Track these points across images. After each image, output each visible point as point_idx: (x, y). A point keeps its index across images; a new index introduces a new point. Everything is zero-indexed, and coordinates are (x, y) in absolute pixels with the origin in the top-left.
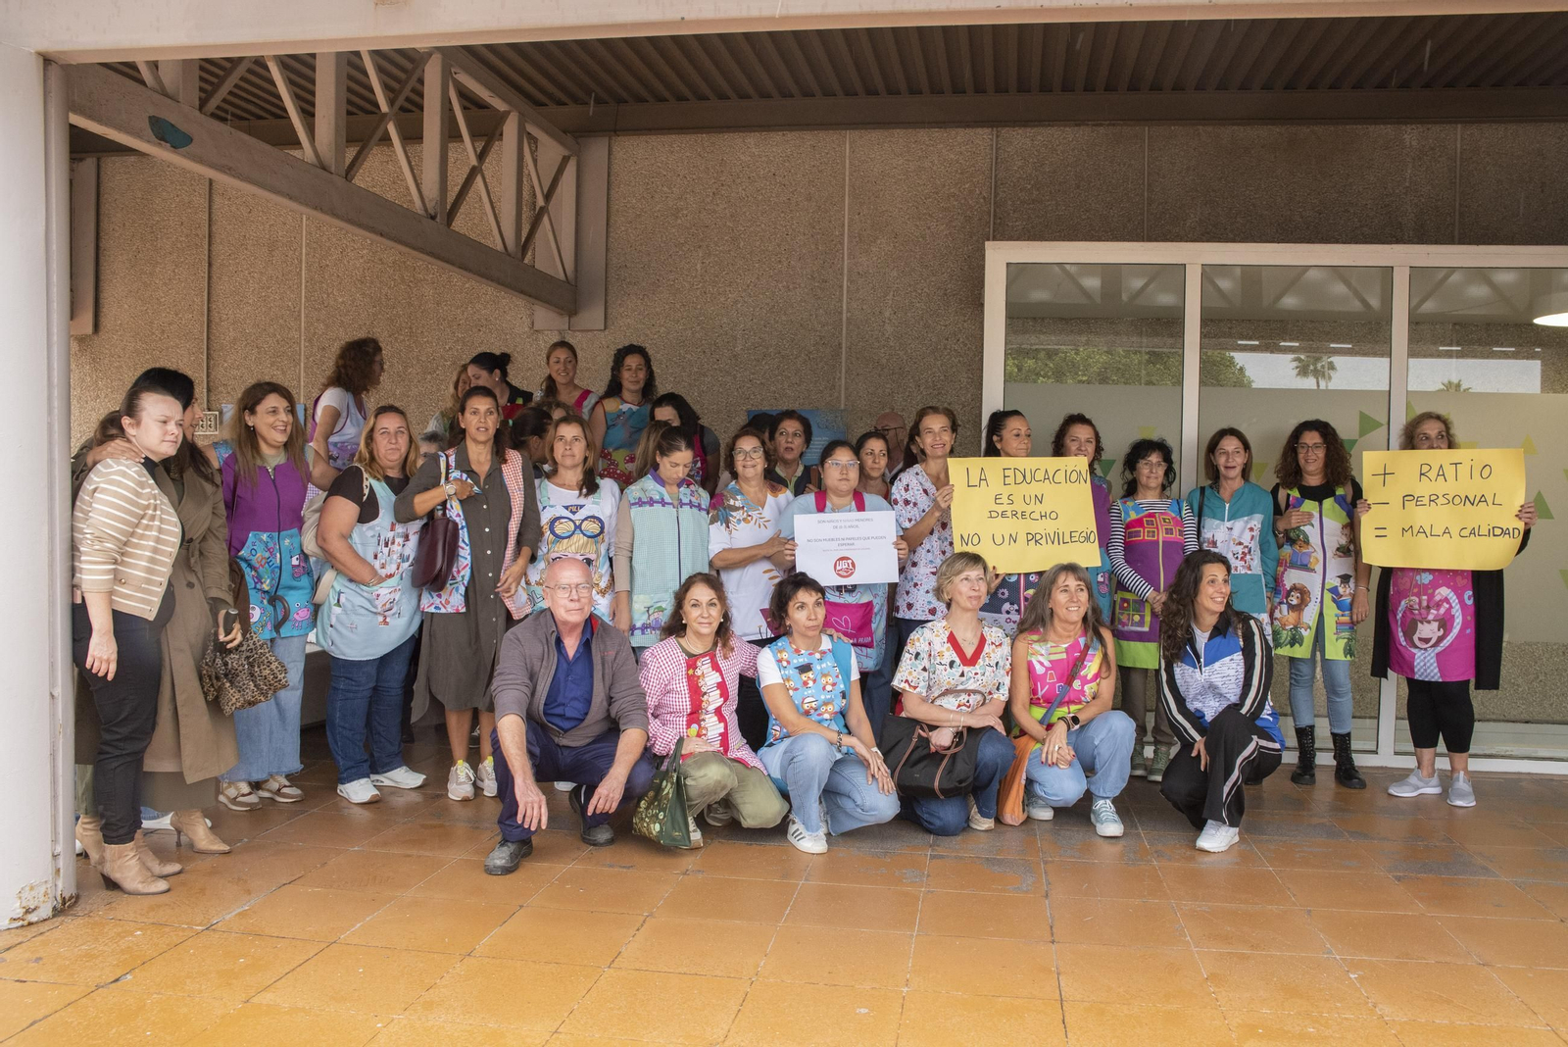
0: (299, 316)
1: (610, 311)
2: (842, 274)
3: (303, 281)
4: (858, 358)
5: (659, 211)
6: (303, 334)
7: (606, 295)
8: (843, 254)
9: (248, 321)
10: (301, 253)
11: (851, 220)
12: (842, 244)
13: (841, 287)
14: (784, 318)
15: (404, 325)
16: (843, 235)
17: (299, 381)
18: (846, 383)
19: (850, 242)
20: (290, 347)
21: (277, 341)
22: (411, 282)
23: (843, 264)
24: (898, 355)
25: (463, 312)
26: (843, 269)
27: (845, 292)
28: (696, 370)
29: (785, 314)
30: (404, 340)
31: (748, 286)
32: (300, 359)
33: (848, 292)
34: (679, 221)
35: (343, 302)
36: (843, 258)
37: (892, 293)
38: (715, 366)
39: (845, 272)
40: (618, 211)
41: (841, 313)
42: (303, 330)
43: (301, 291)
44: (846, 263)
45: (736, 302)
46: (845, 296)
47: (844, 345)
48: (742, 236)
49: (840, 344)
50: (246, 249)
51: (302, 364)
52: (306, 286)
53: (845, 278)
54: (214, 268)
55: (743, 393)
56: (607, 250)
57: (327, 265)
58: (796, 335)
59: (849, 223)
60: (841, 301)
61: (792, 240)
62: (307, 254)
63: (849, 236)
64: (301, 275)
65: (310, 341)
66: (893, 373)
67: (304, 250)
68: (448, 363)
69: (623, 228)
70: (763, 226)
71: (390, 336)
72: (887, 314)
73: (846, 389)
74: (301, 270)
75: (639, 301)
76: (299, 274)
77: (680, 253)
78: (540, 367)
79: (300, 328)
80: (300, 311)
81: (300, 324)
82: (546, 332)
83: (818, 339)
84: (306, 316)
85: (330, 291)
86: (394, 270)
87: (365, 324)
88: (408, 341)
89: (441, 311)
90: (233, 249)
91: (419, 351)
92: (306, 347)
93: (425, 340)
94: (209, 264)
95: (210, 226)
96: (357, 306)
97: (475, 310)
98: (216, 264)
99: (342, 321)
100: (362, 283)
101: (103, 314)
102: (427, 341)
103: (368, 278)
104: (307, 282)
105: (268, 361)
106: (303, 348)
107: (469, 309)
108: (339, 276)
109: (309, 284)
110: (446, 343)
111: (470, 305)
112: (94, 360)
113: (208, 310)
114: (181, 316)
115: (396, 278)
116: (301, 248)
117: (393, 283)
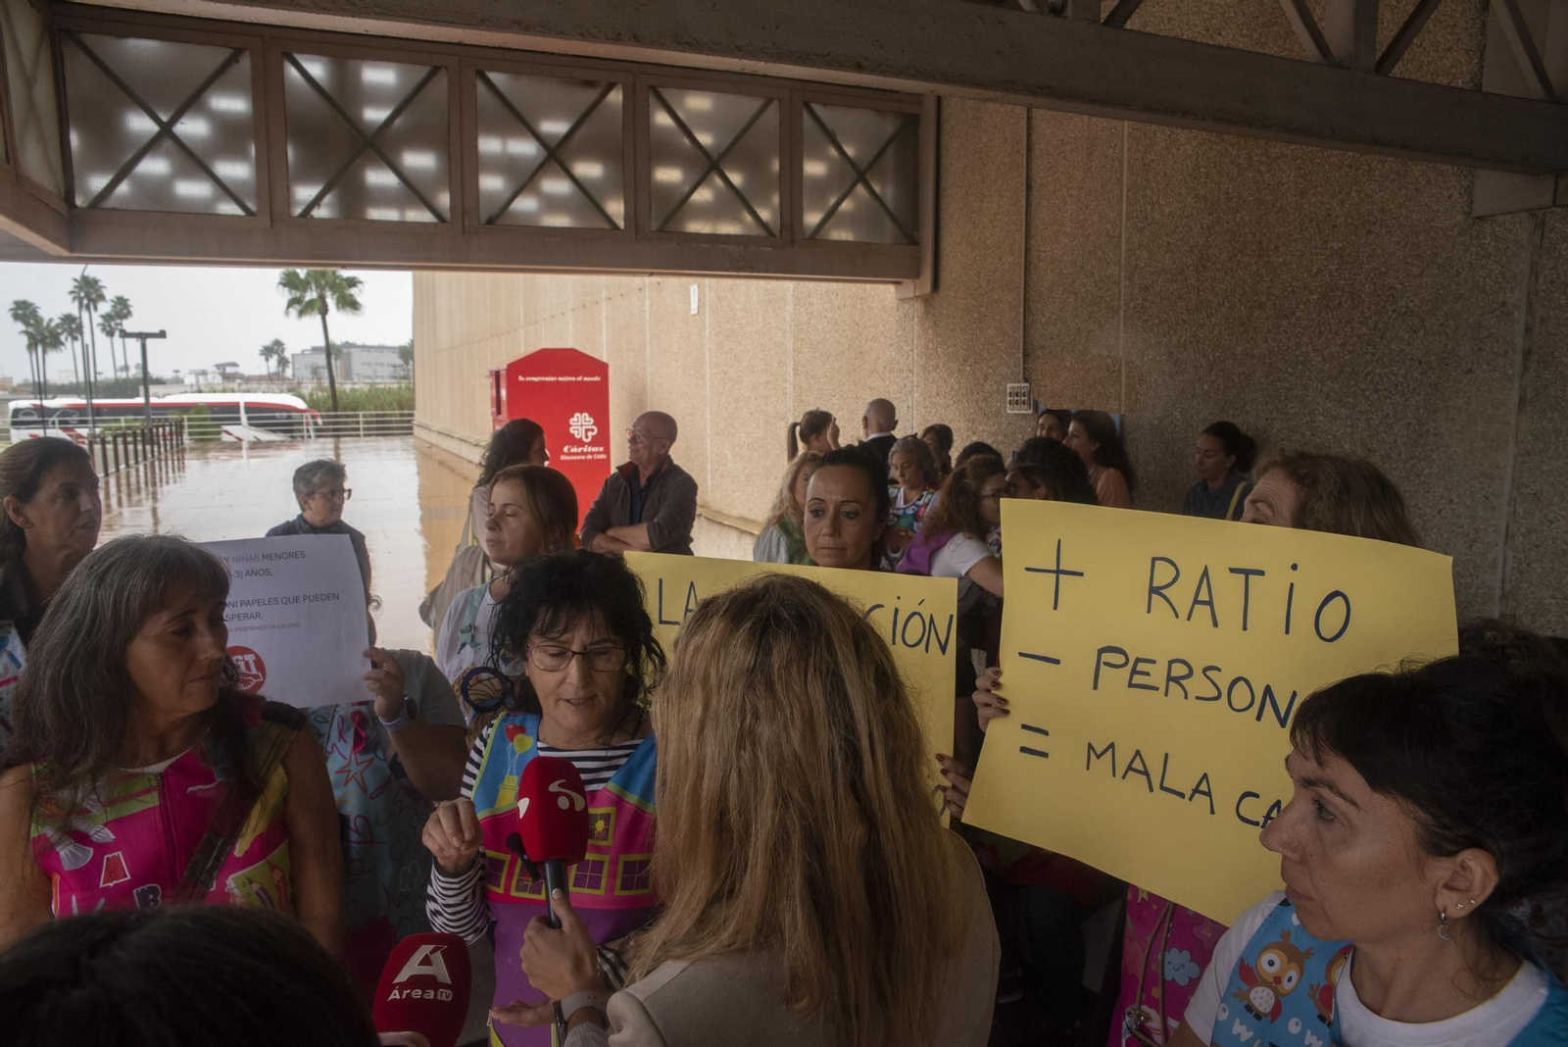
0: (1119, 242)
3: (1125, 190)
6: (1123, 268)
9: (1065, 258)
10: (1122, 149)
15: (1250, 238)
20: (1109, 289)
21: (1095, 282)
25: (1342, 202)
30: (1249, 264)
32: (1119, 306)
35: (1171, 214)
42: (1123, 263)
43: (1121, 206)
51: (1122, 315)
52: (1127, 197)
54: (1034, 192)
62: (1129, 149)
64: (1122, 182)
65: (1130, 277)
68: (1315, 297)
71: (1230, 259)
74: (1121, 175)
76: (1120, 181)
78: (1484, 291)
79: (1119, 260)
80: (1120, 236)
81: (1120, 255)
84: (1127, 243)
85: (1155, 198)
86: (1238, 150)
87: (1198, 243)
88: (1256, 263)
89: (1307, 206)
90: (1051, 160)
91: (1271, 280)
92: (1126, 288)
93: (1281, 260)
94: (1029, 187)
95: (1029, 135)
96: (1187, 217)
97: (1363, 195)
98: (1036, 185)
99: (1169, 243)
100: (1195, 178)
101: (942, 268)
102: (1284, 261)
103: (1203, 169)
104: (1129, 190)
105: (1085, 312)
106: (1123, 291)
107: (1354, 194)
108: (1165, 173)
109: (1130, 194)
110: (1312, 261)
111: (1355, 187)
112: (935, 323)
113: (1027, 250)
114: (1003, 260)
115: (1241, 161)
116: (1122, 142)
117: (1236, 170)
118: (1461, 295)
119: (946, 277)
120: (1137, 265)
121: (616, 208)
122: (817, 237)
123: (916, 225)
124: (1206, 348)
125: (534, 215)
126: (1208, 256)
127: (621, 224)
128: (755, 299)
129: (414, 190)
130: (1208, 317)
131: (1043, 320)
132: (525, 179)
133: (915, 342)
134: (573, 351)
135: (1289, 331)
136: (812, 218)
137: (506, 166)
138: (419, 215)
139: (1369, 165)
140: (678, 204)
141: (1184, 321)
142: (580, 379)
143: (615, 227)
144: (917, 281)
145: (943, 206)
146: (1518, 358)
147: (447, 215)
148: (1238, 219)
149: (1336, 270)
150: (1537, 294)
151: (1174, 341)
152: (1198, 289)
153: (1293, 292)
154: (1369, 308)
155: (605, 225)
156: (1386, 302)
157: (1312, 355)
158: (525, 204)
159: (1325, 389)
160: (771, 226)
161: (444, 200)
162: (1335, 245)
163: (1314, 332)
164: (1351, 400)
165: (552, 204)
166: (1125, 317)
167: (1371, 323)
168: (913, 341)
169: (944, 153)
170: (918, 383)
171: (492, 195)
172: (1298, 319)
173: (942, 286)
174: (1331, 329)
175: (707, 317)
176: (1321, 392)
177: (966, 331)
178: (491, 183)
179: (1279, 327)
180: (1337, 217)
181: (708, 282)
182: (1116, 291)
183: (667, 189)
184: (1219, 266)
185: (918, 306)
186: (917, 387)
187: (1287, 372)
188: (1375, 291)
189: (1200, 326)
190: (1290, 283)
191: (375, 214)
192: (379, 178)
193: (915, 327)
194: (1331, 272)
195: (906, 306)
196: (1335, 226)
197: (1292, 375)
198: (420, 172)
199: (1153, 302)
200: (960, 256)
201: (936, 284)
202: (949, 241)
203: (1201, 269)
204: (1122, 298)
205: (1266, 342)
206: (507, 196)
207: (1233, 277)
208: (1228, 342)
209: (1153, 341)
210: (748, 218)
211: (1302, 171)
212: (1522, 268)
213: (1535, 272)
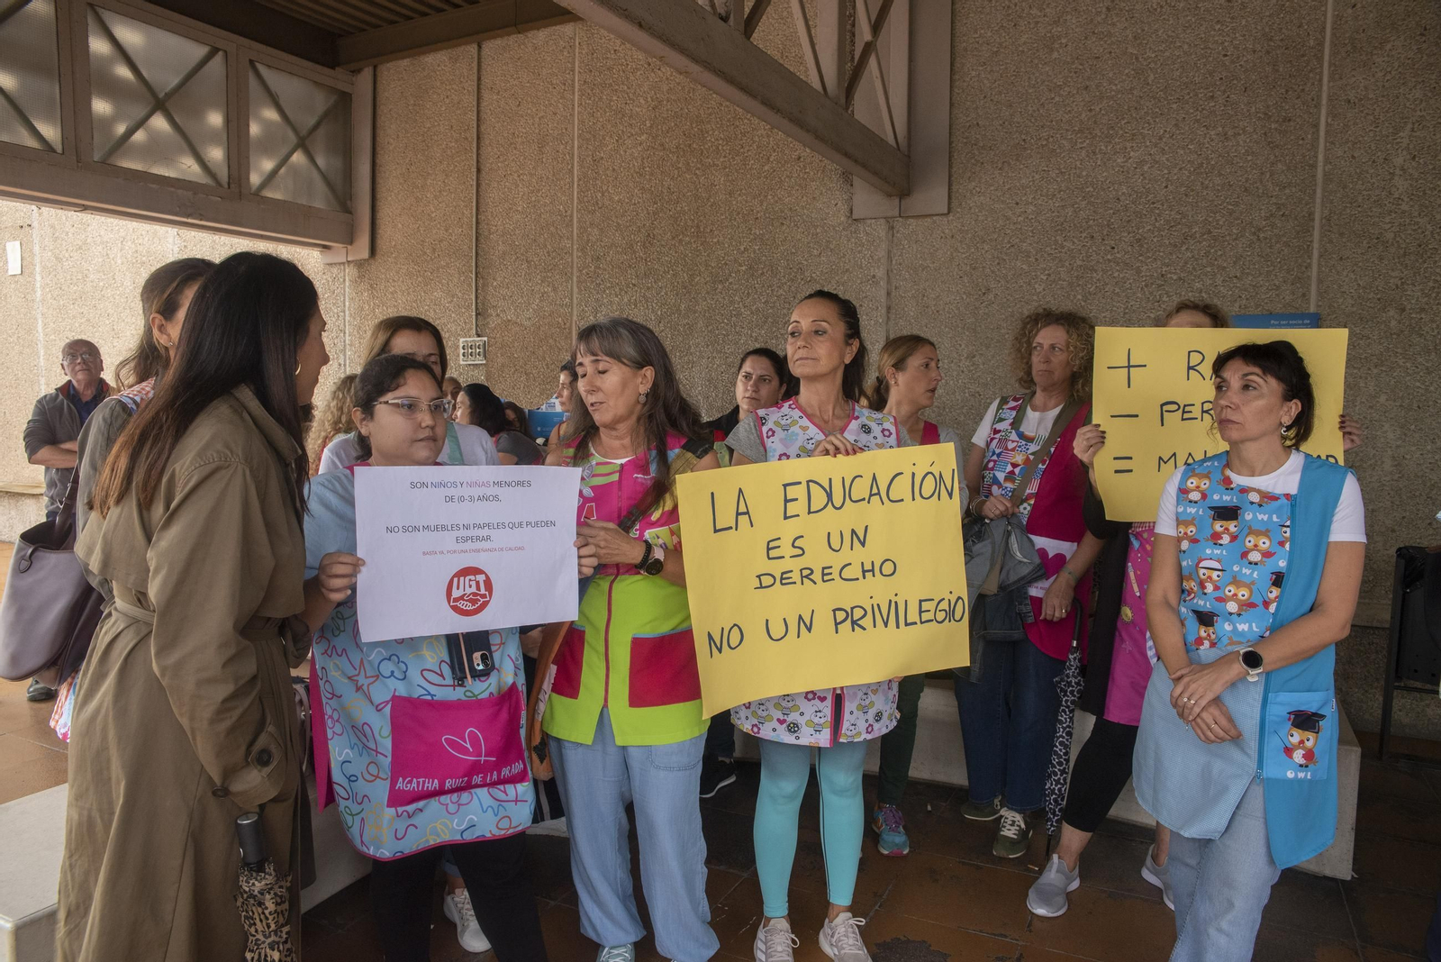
0: (571, 220)
1: (954, 188)
2: (1318, 106)
3: (576, 179)
4: (1342, 234)
5: (1025, 43)
6: (575, 242)
7: (950, 166)
8: (1321, 74)
9: (517, 232)
10: (573, 147)
11: (1338, 18)
12: (1320, 60)
13: (1316, 126)
14: (1218, 181)
15: (690, 223)
16: (1321, 44)
17: (571, 299)
18: (1319, 271)
19: (1334, 54)
20: (562, 259)
21: (548, 252)
22: (699, 169)
23: (1320, 90)
24: (1417, 223)
25: (762, 202)
26: (1319, 97)
27: (1322, 134)
28: (1079, 263)
29: (1220, 175)
30: (690, 242)
31: (1161, 139)
32: (572, 273)
33: (1327, 132)
34: (1055, 55)
35: (619, 201)
36: (1321, 80)
37: (1409, 126)
38: (1109, 257)
39: (1324, 101)
40: (966, 50)
41: (1314, 166)
42: (575, 238)
43: (573, 192)
44: (1325, 88)
45: (1141, 163)
46: (1322, 141)
47: (1317, 216)
48: (1152, 65)
49: (1311, 214)
50: (515, 148)
51: (575, 279)
52: (578, 185)
53: (1324, 112)
54: (483, 174)
55: (1151, 293)
56: (952, 105)
57: (602, 158)
58: (1237, 204)
59: (1334, 23)
60: (1314, 146)
61: (1233, 62)
62: (579, 147)
63: (1333, 44)
64: (573, 174)
65: (582, 250)
66: (1405, 254)
67: (576, 142)
68: (743, 268)
69: (974, 73)
70: (1186, 47)
71: (673, 238)
72: (1399, 161)
73: (1320, 281)
74: (572, 167)
75: (997, 172)
76: (571, 171)
77: (1057, 99)
78: (861, 268)
79: (572, 236)
80: (571, 216)
81: (572, 232)
82: (869, 221)
83: (1274, 209)
84: (579, 222)
85: (605, 188)
86: (678, 157)
87: (644, 225)
88: (695, 242)
89: (734, 203)
90: (501, 149)
91: (708, 255)
92: (578, 257)
93: (715, 240)
94: (479, 171)
95: (478, 126)
96: (635, 204)
97: (776, 199)
98: (485, 170)
99: (618, 224)
100: (641, 175)
101: (379, 236)
102: (718, 241)
103: (647, 169)
104: (580, 180)
105: (539, 277)
106: (575, 260)
107: (770, 197)
108: (614, 170)
109: (581, 182)
110: (740, 242)
111: (770, 193)
112: (371, 286)
113: (477, 223)
114: (450, 231)
115: (680, 166)
116: (573, 140)
117: (676, 172)
118: (847, 270)
119: (382, 244)
120: (588, 240)
123: (350, 195)
124: (654, 305)
126: (654, 235)
128: (119, 262)
130: (655, 282)
131: (495, 284)
133: (347, 304)
135: (724, 292)
139: (780, 178)
141: (634, 285)
144: (349, 247)
145: (379, 180)
146: (884, 311)
148: (679, 209)
149: (759, 249)
150: (892, 271)
151: (626, 300)
152: (646, 260)
153: (726, 264)
154: (784, 277)
156: (796, 273)
157: (743, 310)
159: (754, 334)
162: (757, 231)
163: (743, 293)
164: (774, 341)
166: (579, 282)
167: (786, 288)
168: (344, 303)
169: (380, 133)
170: (351, 341)
172: (731, 283)
173: (379, 252)
174: (757, 292)
175: (38, 278)
176: (751, 336)
177: (409, 293)
179: (716, 289)
180: (758, 212)
182: (570, 260)
184: (663, 243)
185: (350, 270)
186: (351, 345)
187: (723, 322)
188: (788, 265)
189: (648, 288)
190: (724, 258)
193: (347, 289)
194: (755, 252)
195: (335, 270)
196: (757, 218)
197: (727, 324)
199: (605, 270)
200: (400, 225)
202: (386, 212)
203: (647, 245)
204: (575, 266)
205: (706, 300)
207: (676, 252)
208: (673, 301)
209: (605, 301)
211: (730, 178)
212: (882, 253)
213: (890, 258)
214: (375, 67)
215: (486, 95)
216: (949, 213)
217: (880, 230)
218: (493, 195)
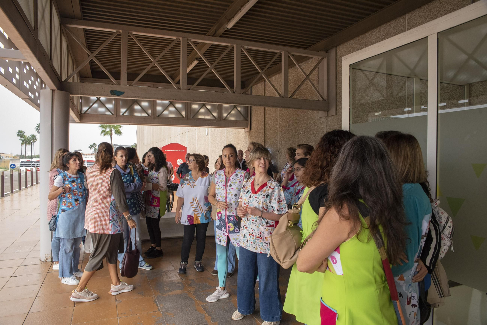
9: (271, 124)
21: (275, 128)
32: (278, 133)
65: (280, 127)
71: (293, 124)
79: (278, 124)
82: (322, 118)
87: (288, 121)
88: (296, 125)
91: (298, 128)
94: (265, 110)
99: (285, 121)
101: (252, 125)
105: (274, 135)
106: (279, 130)
112: (251, 137)
113: (265, 122)
119: (252, 127)
120: (280, 125)
121: (184, 113)
122: (226, 119)
123: (247, 117)
125: (167, 115)
126: (290, 124)
127: (185, 116)
128: (219, 132)
129: (144, 110)
131: (267, 136)
132: (166, 108)
134: (178, 144)
136: (225, 115)
137: (162, 105)
138: (144, 115)
140: (197, 112)
142: (180, 151)
143: (184, 117)
144: (247, 128)
145: (252, 113)
147: (150, 115)
152: (288, 129)
155: (181, 117)
158: (166, 112)
160: (216, 117)
161: (149, 112)
162: (305, 122)
165: (171, 112)
167: (310, 135)
168: (247, 141)
171: (159, 111)
173: (252, 129)
175: (209, 136)
177: (256, 138)
178: (159, 108)
181: (210, 128)
183: (194, 109)
185: (248, 133)
188: (310, 129)
189: (289, 136)
191: (136, 114)
192: (137, 107)
193: (247, 138)
195: (246, 133)
198: (145, 107)
199: (283, 132)
200: (254, 123)
201: (251, 129)
202: (253, 119)
203: (289, 126)
206: (162, 111)
210: (211, 115)
212: (325, 126)
213: (327, 127)
214: (251, 87)
215: (266, 92)
216: (336, 114)
217: (324, 120)
218: (267, 115)
